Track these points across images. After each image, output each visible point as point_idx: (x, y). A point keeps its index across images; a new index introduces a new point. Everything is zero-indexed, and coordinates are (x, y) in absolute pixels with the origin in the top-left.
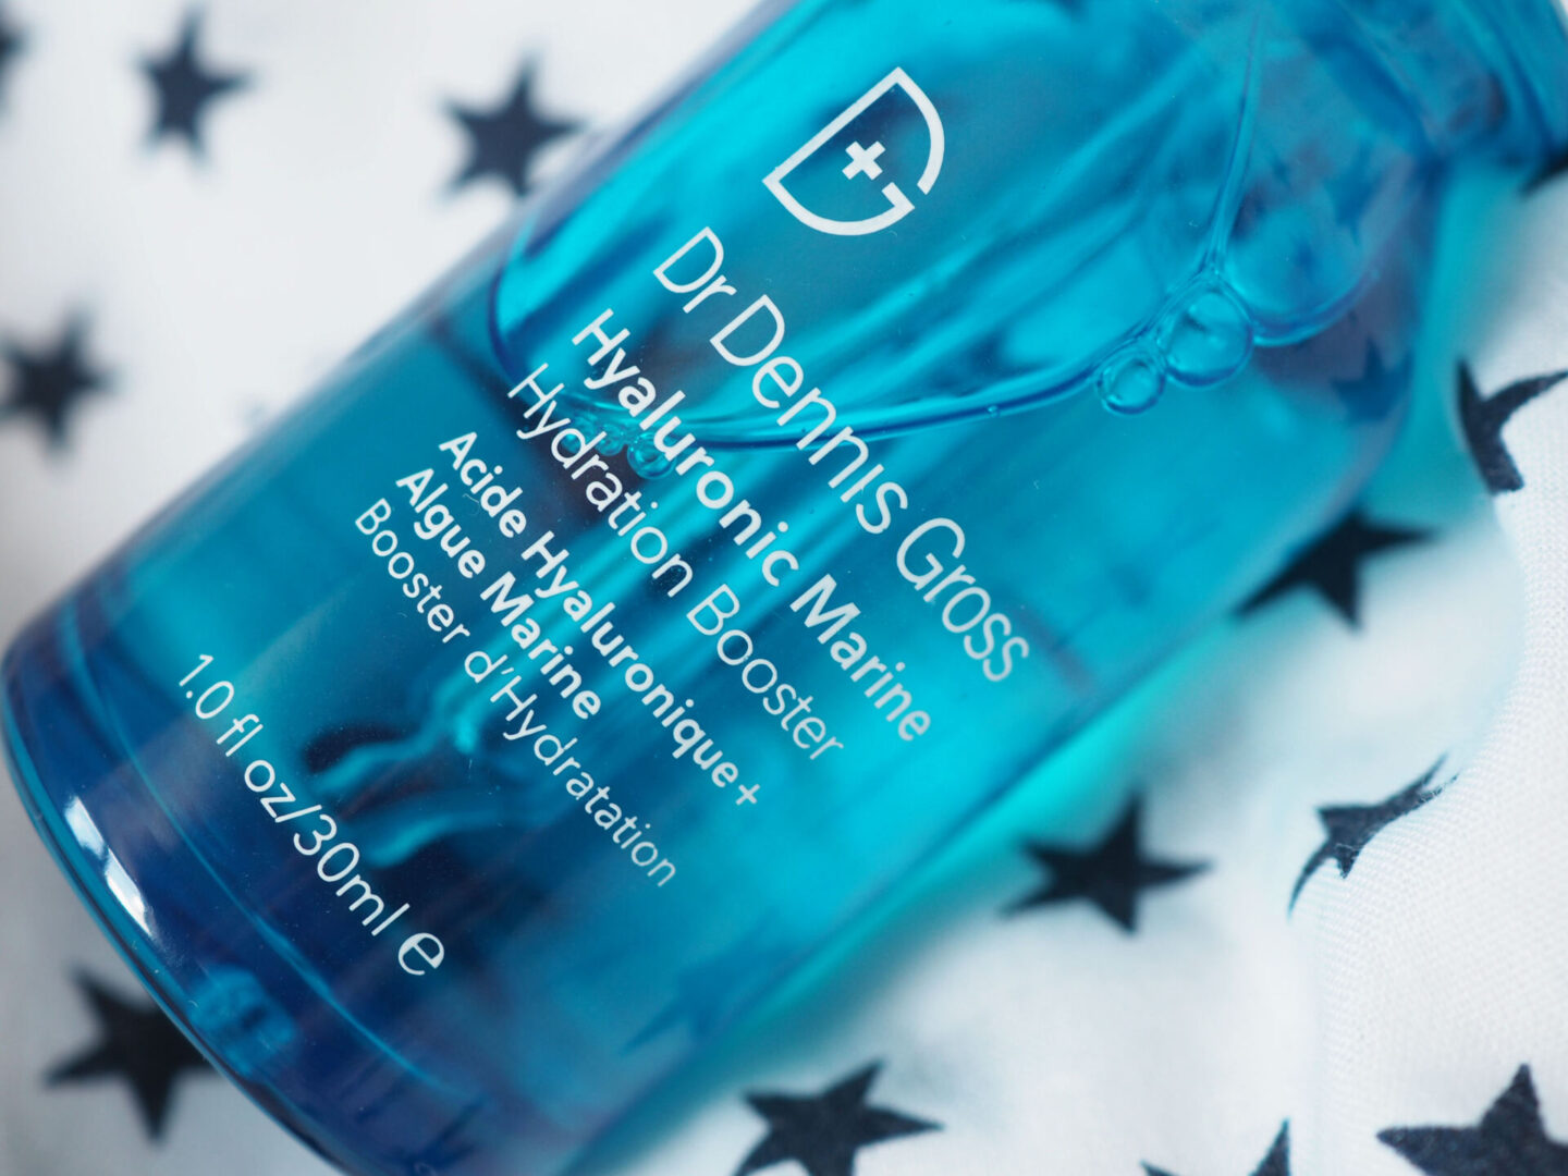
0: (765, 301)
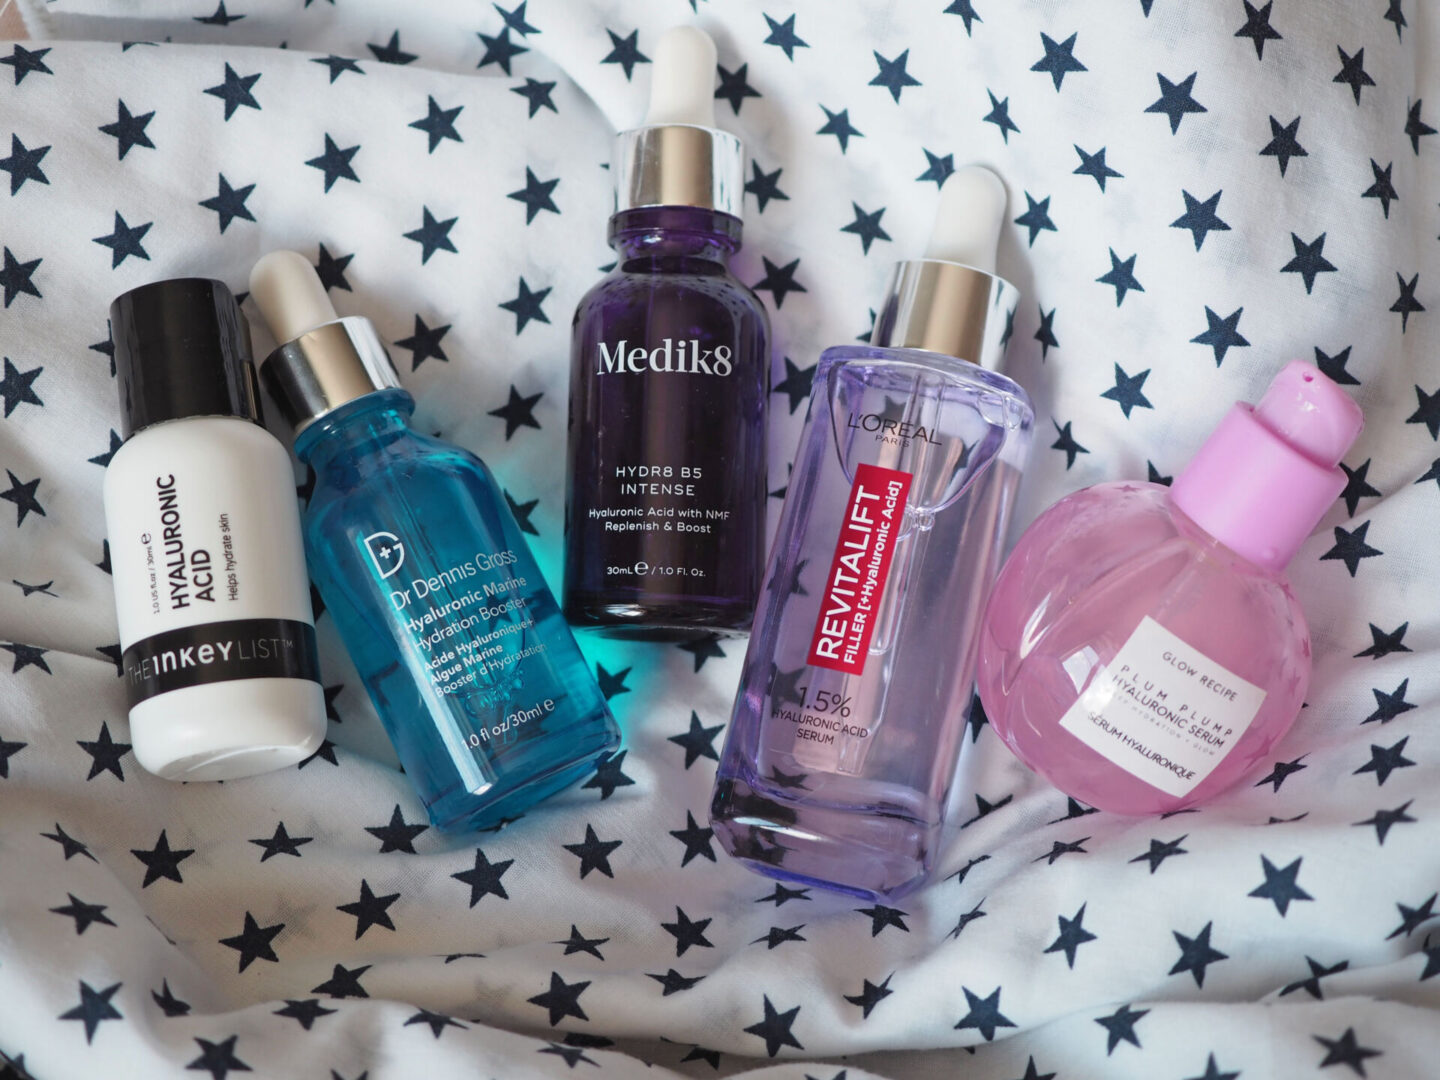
0: (413, 583)
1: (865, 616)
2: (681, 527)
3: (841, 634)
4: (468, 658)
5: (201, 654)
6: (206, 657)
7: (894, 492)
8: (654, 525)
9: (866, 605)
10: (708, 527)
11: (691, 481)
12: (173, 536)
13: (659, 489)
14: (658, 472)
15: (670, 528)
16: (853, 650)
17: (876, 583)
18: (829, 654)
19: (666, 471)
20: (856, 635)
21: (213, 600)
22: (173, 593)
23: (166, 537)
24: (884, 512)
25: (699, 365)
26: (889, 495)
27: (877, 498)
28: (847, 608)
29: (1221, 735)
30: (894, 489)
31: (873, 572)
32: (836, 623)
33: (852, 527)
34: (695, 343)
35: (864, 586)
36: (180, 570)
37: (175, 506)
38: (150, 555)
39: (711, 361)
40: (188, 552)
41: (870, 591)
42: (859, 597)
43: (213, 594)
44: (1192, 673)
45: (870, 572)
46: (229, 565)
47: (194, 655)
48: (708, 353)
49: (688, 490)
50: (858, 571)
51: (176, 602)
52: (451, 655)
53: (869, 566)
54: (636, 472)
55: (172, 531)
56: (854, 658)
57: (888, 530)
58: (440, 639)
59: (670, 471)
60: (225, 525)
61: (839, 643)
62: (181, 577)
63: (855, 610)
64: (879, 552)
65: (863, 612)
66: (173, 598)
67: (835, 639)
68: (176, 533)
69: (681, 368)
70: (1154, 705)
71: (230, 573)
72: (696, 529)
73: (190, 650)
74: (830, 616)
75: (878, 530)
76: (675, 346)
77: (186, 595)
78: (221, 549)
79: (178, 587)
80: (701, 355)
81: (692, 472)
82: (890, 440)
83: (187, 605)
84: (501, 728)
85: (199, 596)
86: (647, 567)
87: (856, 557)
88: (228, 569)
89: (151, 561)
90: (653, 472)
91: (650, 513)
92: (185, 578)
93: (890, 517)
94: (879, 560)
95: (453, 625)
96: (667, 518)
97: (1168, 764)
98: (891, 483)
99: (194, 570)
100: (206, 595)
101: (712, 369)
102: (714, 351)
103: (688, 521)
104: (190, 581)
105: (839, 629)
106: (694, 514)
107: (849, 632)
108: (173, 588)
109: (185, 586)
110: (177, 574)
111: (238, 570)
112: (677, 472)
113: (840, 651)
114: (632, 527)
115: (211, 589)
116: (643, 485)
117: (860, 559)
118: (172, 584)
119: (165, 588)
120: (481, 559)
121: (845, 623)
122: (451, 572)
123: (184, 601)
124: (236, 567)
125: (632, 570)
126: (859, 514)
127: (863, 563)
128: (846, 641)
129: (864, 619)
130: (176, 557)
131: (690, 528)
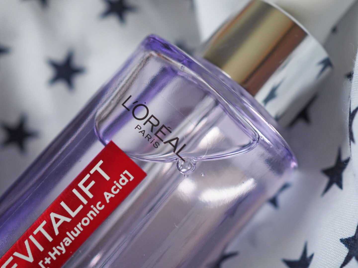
7: (123, 181)
17: (64, 251)
24: (106, 194)
26: (118, 182)
27: (107, 178)
31: (68, 241)
33: (75, 191)
35: (54, 248)
41: (56, 255)
42: (45, 255)
50: (57, 233)
53: (68, 233)
57: (100, 211)
64: (82, 226)
74: (15, 257)
75: (92, 206)
93: (108, 201)
94: (79, 232)
98: (126, 172)
117: (65, 222)
126: (86, 185)
127: (65, 228)
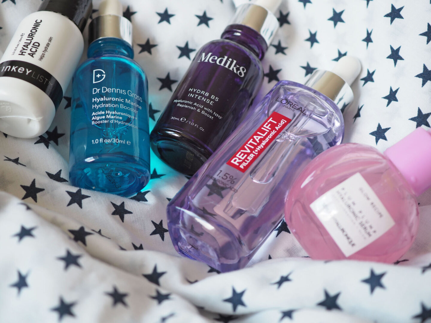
0: (103, 87)
1: (254, 155)
2: (203, 112)
3: (243, 158)
4: (109, 116)
5: (19, 69)
6: (20, 71)
8: (194, 108)
9: (256, 152)
10: (213, 117)
11: (213, 100)
12: (32, 36)
13: (201, 98)
14: (203, 93)
15: (199, 111)
16: (245, 164)
17: (263, 147)
18: (236, 163)
19: (206, 94)
20: (248, 160)
21: (33, 57)
22: (21, 50)
23: (29, 35)
25: (233, 69)
28: (249, 151)
29: (371, 231)
30: (283, 122)
32: (243, 154)
34: (235, 62)
35: (258, 147)
36: (27, 45)
37: (38, 28)
38: (21, 39)
39: (238, 69)
40: (33, 41)
43: (34, 55)
44: (368, 199)
45: (262, 143)
46: (44, 51)
47: (17, 69)
48: (238, 66)
49: (211, 103)
51: (21, 53)
52: (103, 113)
54: (196, 91)
55: (32, 34)
56: (244, 167)
57: (275, 133)
58: (102, 106)
59: (208, 95)
60: (50, 40)
61: (241, 161)
62: (27, 47)
63: (251, 152)
65: (254, 154)
66: (20, 52)
67: (239, 159)
68: (33, 35)
69: (227, 66)
70: (349, 206)
71: (44, 53)
72: (208, 116)
73: (17, 67)
75: (271, 132)
76: (228, 59)
77: (25, 52)
78: (45, 45)
79: (24, 49)
80: (235, 66)
81: (215, 98)
82: (288, 108)
83: (24, 55)
84: (108, 141)
85: (29, 54)
86: (185, 120)
87: (259, 137)
88: (44, 52)
89: (20, 41)
90: (202, 92)
91: (195, 104)
92: (28, 48)
95: (109, 104)
96: (200, 108)
97: (346, 235)
99: (32, 47)
100: (32, 55)
101: (237, 72)
102: (240, 67)
103: (206, 111)
104: (29, 49)
105: (243, 157)
106: (210, 111)
107: (246, 158)
108: (22, 49)
109: (27, 50)
110: (27, 46)
111: (46, 53)
112: (210, 96)
113: (240, 163)
114: (186, 106)
115: (35, 54)
116: (196, 95)
118: (23, 48)
119: (20, 48)
120: (129, 92)
121: (246, 155)
122: (117, 89)
123: (24, 53)
124: (46, 52)
125: (180, 119)
128: (244, 161)
129: (254, 156)
130: (29, 42)
131: (206, 114)
